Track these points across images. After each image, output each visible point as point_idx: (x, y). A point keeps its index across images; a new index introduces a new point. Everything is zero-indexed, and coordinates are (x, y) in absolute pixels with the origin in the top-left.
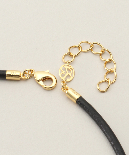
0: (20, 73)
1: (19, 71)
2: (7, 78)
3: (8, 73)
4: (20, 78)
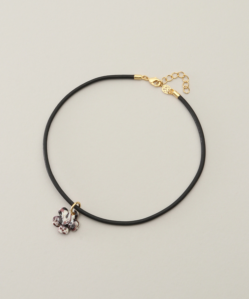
1: (141, 75)
2: (135, 79)
3: (135, 76)
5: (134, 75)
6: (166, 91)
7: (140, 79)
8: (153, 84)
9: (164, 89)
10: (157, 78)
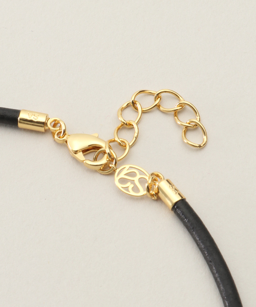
0: (48, 119)
1: (45, 114)
2: (20, 125)
3: (22, 116)
4: (46, 128)
5: (18, 112)
6: (131, 186)
7: (40, 128)
8: (80, 156)
9: (123, 181)
10: (98, 138)
